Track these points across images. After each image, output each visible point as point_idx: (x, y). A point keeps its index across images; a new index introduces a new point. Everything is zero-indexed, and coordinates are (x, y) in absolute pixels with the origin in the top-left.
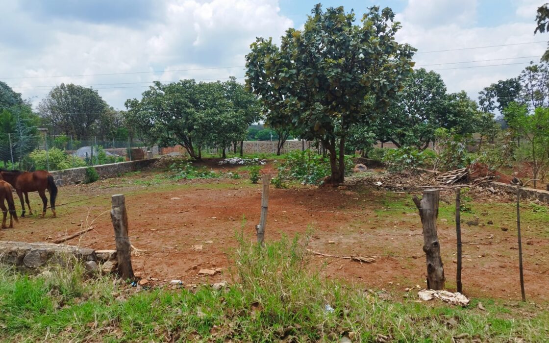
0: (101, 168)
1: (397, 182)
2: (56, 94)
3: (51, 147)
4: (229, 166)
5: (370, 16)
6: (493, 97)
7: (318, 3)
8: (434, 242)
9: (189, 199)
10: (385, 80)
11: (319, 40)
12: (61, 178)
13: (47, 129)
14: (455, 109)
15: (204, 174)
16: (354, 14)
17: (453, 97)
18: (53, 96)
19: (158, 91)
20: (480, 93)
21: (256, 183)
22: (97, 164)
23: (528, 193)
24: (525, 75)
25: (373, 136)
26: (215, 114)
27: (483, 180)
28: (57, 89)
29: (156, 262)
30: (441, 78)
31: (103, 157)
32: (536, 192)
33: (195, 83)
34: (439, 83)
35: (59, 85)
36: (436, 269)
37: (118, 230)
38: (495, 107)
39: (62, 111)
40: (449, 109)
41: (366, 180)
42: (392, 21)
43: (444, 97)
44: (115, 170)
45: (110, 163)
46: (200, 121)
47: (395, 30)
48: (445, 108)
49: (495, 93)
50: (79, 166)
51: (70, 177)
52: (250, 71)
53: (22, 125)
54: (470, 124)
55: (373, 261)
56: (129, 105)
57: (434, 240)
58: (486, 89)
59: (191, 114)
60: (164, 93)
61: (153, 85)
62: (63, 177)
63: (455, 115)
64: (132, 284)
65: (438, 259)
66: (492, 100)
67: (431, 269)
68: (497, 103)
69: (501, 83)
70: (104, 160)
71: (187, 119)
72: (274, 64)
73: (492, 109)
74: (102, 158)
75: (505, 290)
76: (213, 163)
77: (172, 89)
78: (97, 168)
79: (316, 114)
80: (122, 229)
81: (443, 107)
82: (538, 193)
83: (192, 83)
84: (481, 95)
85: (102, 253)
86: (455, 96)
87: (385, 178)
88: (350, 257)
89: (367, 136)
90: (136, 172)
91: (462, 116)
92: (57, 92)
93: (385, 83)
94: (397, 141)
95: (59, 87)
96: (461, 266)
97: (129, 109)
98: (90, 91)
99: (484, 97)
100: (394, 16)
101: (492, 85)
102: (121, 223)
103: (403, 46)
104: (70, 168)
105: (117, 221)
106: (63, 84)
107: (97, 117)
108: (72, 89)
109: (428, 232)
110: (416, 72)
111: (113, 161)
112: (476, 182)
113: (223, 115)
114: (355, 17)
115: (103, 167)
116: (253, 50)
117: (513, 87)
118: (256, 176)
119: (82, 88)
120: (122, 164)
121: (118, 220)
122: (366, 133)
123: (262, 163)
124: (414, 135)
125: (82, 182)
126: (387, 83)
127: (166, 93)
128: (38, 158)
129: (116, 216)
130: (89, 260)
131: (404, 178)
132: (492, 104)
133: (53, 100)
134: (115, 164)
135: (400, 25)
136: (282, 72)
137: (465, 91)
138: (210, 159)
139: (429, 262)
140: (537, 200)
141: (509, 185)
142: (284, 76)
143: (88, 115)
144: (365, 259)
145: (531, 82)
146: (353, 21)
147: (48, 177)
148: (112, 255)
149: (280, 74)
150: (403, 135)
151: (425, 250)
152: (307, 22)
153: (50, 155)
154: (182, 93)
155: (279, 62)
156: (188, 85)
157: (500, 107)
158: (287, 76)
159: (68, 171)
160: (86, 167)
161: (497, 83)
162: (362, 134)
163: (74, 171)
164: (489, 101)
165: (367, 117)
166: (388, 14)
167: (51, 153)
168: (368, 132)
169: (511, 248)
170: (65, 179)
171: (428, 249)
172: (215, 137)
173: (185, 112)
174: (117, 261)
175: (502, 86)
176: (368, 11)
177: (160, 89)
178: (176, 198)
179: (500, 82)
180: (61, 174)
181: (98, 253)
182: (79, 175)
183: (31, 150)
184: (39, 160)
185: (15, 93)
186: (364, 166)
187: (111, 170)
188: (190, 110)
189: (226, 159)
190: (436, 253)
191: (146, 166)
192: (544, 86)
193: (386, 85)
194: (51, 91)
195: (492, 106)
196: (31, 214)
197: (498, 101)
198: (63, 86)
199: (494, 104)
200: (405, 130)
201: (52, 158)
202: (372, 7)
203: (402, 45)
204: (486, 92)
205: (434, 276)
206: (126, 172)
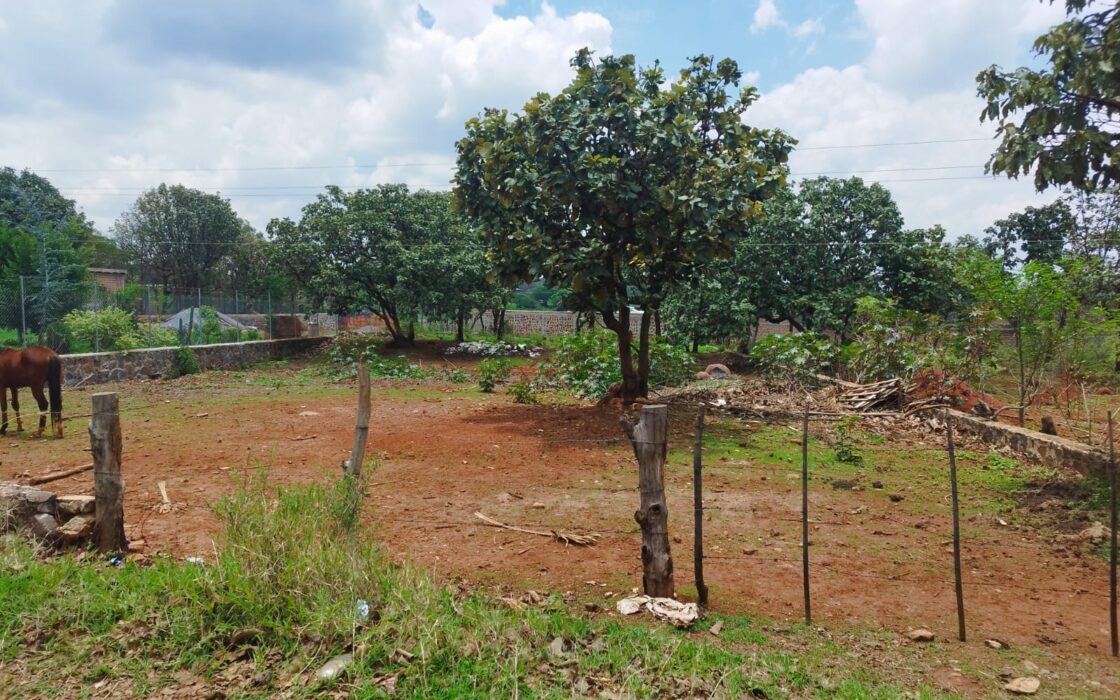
0: (208, 351)
1: (758, 402)
2: (149, 204)
3: (105, 305)
4: (467, 357)
5: (694, 75)
6: (1013, 239)
7: (583, 48)
8: (653, 504)
9: (334, 416)
10: (699, 199)
11: (578, 117)
12: (121, 366)
13: (126, 272)
14: (918, 261)
15: (396, 371)
16: (661, 70)
17: (918, 236)
18: (143, 208)
19: (335, 205)
20: (987, 232)
21: (490, 391)
22: (199, 344)
23: (995, 433)
24: (1071, 199)
25: (748, 310)
26: (439, 254)
27: (923, 405)
28: (152, 194)
29: (188, 525)
30: (893, 198)
31: (213, 330)
32: (1006, 430)
33: (407, 191)
34: (887, 208)
35: (157, 187)
36: (655, 555)
37: (99, 458)
38: (1017, 260)
39: (157, 236)
40: (905, 261)
41: (696, 395)
42: (736, 85)
43: (897, 237)
44: (235, 357)
45: (228, 342)
46: (410, 267)
47: (746, 101)
48: (896, 259)
49: (1018, 233)
50: (161, 345)
51: (139, 364)
52: (462, 173)
53: (50, 261)
54: (946, 292)
55: (591, 543)
56: (274, 229)
57: (654, 501)
58: (999, 223)
59: (395, 251)
60: (346, 208)
61: (325, 192)
62: (126, 364)
63: (918, 274)
64: (113, 560)
65: (660, 538)
66: (1011, 245)
67: (647, 557)
68: (1022, 252)
69: (1031, 212)
70: (217, 335)
71: (386, 262)
72: (497, 160)
73: (1012, 264)
74: (211, 331)
75: (790, 605)
76: (435, 352)
77: (360, 202)
78: (197, 351)
79: (575, 261)
80: (108, 456)
81: (892, 256)
82: (1010, 433)
83: (401, 192)
84: (990, 235)
85: (68, 502)
86: (920, 236)
87: (735, 392)
88: (551, 534)
89: (737, 308)
90: (278, 362)
91: (931, 276)
92: (152, 201)
93: (700, 205)
94: (799, 320)
95: (156, 191)
96: (701, 553)
97: (275, 237)
98: (215, 200)
99: (995, 239)
100: (740, 76)
101: (1013, 217)
102: (106, 446)
103: (770, 134)
104: (140, 347)
105: (97, 442)
106: (164, 185)
107: (224, 251)
108: (181, 196)
109: (645, 486)
110: (842, 185)
111: (234, 337)
112: (911, 407)
113: (458, 256)
114: (663, 74)
115: (211, 349)
116: (471, 133)
117: (1056, 220)
118: (490, 378)
119: (199, 193)
120: (251, 345)
121: (100, 440)
122: (734, 302)
123: (532, 355)
124: (831, 311)
125: (164, 376)
126: (703, 205)
127: (349, 208)
128: (80, 327)
129: (96, 432)
130: (41, 513)
131: (774, 395)
132: (1012, 255)
133: (142, 216)
134: (238, 343)
135: (756, 93)
136: (512, 176)
137: (943, 227)
138: (431, 343)
139: (645, 544)
140: (1007, 448)
141: (967, 416)
142: (515, 185)
143: (208, 247)
144: (577, 538)
145: (1083, 212)
146: (661, 83)
147: (51, 360)
148: (87, 506)
149: (506, 181)
150: (811, 310)
151: (638, 520)
152: (574, 82)
153: (103, 321)
154: (378, 210)
155: (507, 157)
156: (394, 194)
157: (1027, 260)
158: (520, 184)
159: (137, 353)
160: (176, 347)
161: (1023, 212)
162: (726, 304)
163: (150, 355)
164: (1005, 247)
165: (694, 269)
166: (730, 71)
167: (105, 317)
168: (738, 299)
169: (875, 533)
170: (130, 369)
171: (641, 517)
172: (437, 298)
173: (383, 247)
174: (95, 517)
175: (1033, 217)
176: (689, 65)
177: (340, 201)
178: (310, 413)
179: (1030, 210)
180: (121, 358)
181: (61, 501)
182: (158, 363)
183: (68, 309)
184: (80, 330)
185: (62, 200)
186: (725, 368)
187: (228, 356)
188: (392, 244)
189: (462, 344)
190: (656, 527)
191: (302, 350)
192: (1109, 220)
193: (702, 209)
194: (140, 199)
195: (1012, 259)
196: (20, 429)
197: (1024, 247)
198: (162, 190)
199: (1016, 255)
200: (815, 299)
201: (107, 327)
202: (697, 57)
203: (768, 131)
204: (999, 230)
205: (652, 570)
206: (259, 361)
